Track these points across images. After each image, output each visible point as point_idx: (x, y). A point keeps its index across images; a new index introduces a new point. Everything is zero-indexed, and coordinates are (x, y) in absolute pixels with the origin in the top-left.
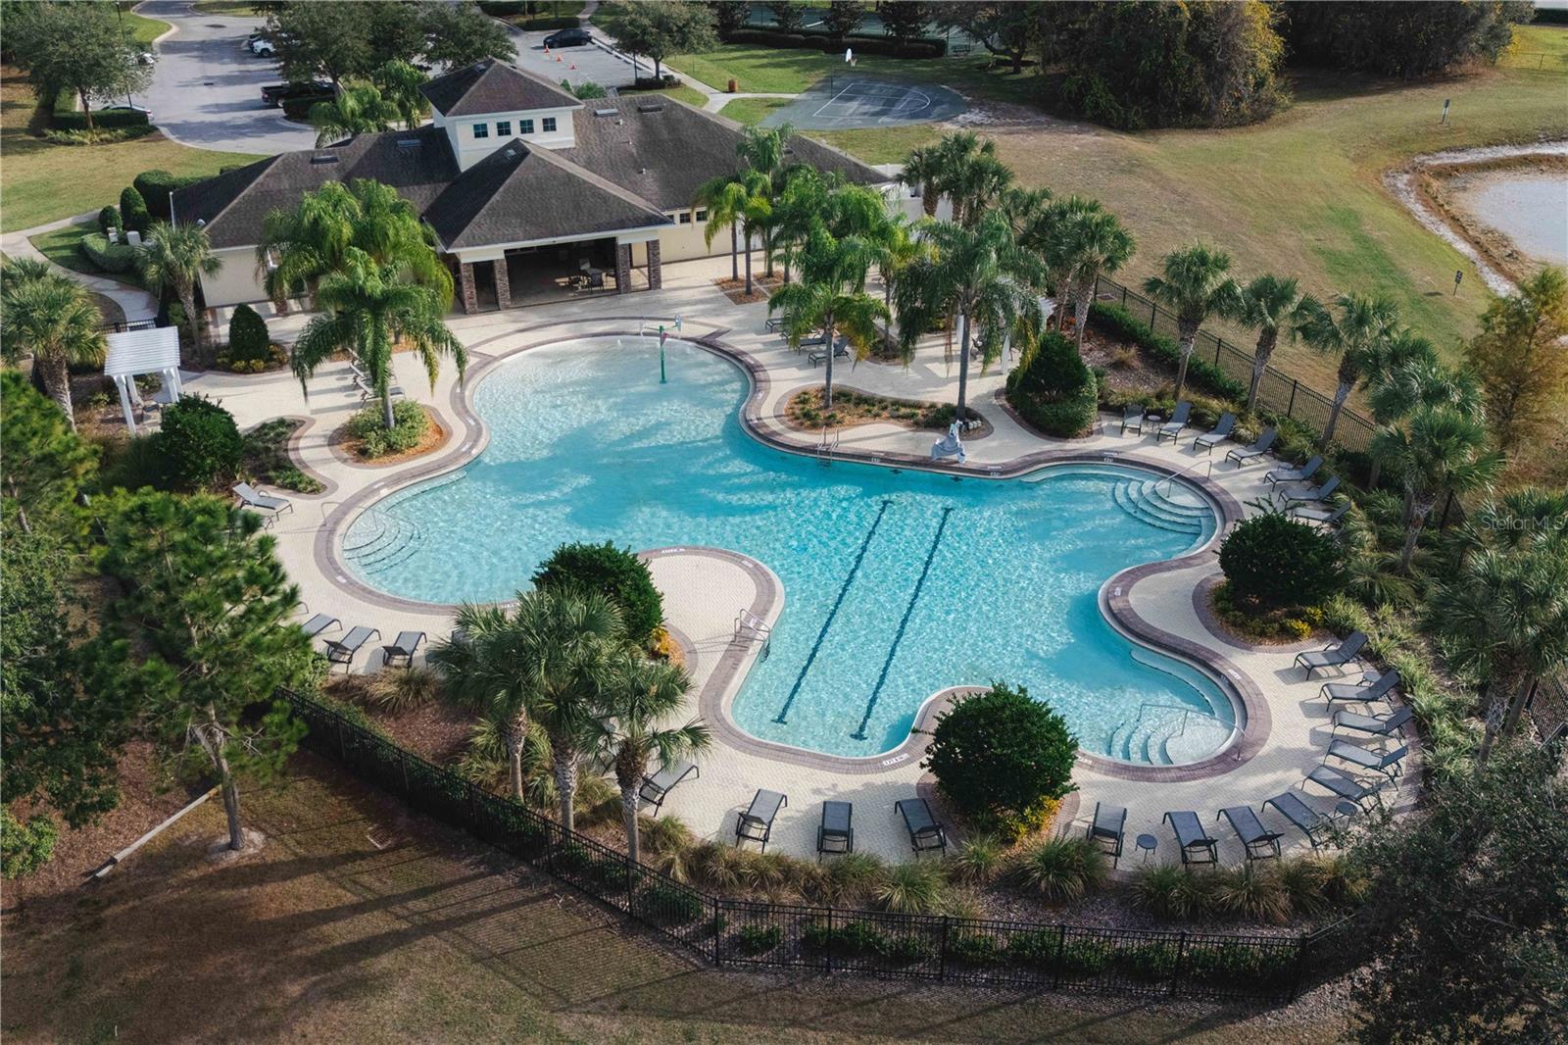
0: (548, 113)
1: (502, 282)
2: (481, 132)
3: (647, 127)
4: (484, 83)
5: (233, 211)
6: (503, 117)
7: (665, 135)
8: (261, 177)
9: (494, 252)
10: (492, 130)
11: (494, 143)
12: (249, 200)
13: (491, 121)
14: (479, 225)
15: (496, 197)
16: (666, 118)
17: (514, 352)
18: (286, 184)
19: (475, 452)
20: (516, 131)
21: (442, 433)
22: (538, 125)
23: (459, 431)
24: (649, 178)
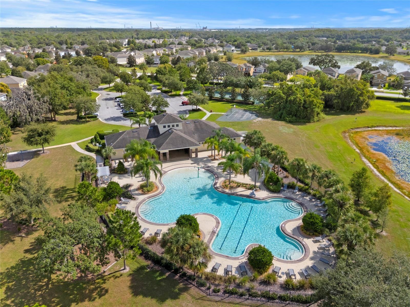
0: (177, 123)
1: (168, 156)
2: (165, 127)
3: (196, 125)
4: (166, 118)
5: (118, 142)
6: (169, 124)
7: (199, 127)
8: (123, 135)
9: (167, 151)
10: (167, 127)
11: (167, 129)
12: (120, 140)
13: (167, 125)
14: (164, 146)
15: (167, 140)
16: (199, 124)
17: (170, 170)
18: (127, 137)
19: (163, 192)
20: (171, 127)
21: (157, 188)
22: (175, 126)
23: (160, 188)
24: (196, 136)
